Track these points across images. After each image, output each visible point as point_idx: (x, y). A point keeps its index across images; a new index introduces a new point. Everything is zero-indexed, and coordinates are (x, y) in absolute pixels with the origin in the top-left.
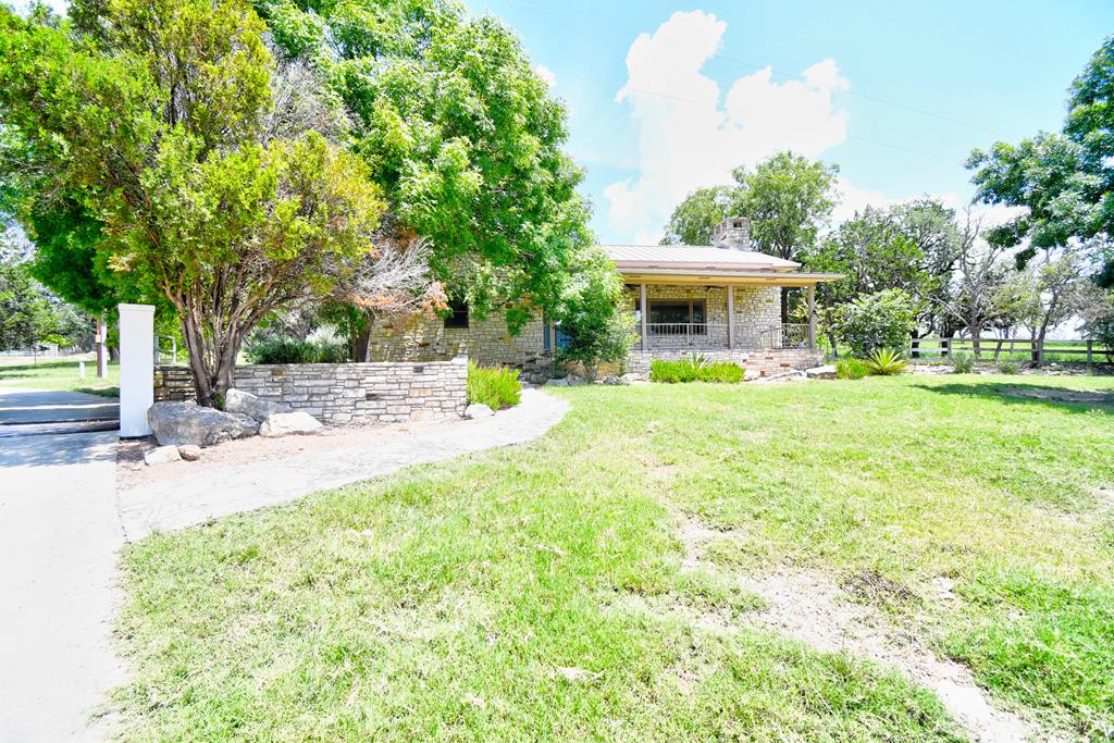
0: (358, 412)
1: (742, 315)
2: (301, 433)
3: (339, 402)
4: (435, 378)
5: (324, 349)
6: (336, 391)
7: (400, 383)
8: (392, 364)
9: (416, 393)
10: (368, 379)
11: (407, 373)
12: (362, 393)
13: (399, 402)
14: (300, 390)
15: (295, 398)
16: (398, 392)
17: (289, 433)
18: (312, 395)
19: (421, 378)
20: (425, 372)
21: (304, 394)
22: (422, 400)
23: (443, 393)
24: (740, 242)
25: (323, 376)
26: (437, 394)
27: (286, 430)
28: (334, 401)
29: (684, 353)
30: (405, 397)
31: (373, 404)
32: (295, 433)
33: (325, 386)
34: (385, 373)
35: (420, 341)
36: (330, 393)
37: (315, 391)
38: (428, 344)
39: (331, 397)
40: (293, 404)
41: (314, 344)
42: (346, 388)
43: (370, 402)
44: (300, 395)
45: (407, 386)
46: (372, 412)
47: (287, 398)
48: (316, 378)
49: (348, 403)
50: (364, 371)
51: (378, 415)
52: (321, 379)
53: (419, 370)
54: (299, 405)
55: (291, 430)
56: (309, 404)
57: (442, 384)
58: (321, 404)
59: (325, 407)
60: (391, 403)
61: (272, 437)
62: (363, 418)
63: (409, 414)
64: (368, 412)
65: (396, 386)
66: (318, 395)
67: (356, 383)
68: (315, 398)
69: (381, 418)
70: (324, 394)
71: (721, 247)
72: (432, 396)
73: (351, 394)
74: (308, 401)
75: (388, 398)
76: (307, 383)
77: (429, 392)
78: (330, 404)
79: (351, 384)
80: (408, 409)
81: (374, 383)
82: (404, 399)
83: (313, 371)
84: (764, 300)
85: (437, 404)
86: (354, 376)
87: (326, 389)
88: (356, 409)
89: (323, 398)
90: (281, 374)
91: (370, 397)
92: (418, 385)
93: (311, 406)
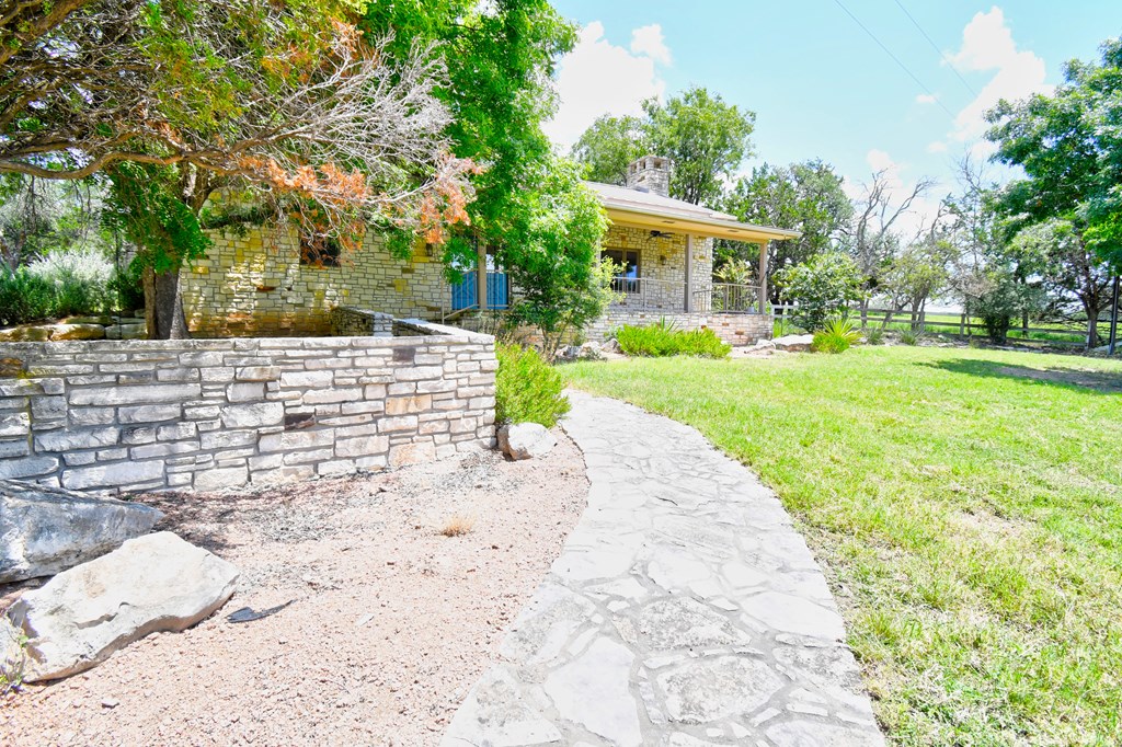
0: (266, 462)
1: (677, 272)
2: (169, 625)
3: (210, 442)
4: (437, 371)
5: (66, 287)
6: (202, 412)
7: (364, 386)
8: (346, 340)
9: (399, 406)
10: (290, 379)
11: (380, 362)
12: (273, 414)
13: (363, 430)
14: (92, 417)
15: (76, 440)
16: (362, 407)
17: (121, 642)
18: (130, 428)
19: (409, 373)
20: (418, 359)
21: (102, 427)
22: (412, 422)
23: (454, 403)
24: (659, 186)
25: (163, 375)
26: (442, 405)
27: (106, 634)
28: (198, 438)
29: (642, 316)
30: (376, 416)
31: (303, 438)
32: (141, 633)
33: (169, 402)
34: (328, 362)
35: (259, 283)
36: (183, 418)
37: (140, 415)
38: (272, 289)
39: (189, 429)
40: (70, 457)
41: (45, 278)
42: (228, 403)
43: (295, 435)
44: (93, 429)
45: (380, 392)
46: (301, 456)
47: (47, 442)
48: (141, 379)
49: (238, 441)
50: (276, 361)
51: (316, 464)
52: (157, 381)
53: (405, 355)
54: (91, 457)
55: (125, 627)
56: (124, 453)
57: (453, 384)
58: (161, 449)
59: (173, 455)
60: (345, 432)
61: (49, 682)
62: (279, 474)
63: (387, 454)
64: (290, 458)
65: (357, 393)
66: (147, 426)
67: (258, 391)
68: (139, 437)
69: (323, 468)
70: (165, 424)
71: (638, 189)
72: (432, 410)
73: (243, 417)
74: (119, 444)
75: (338, 421)
76: (112, 396)
77: (426, 403)
78: (185, 447)
79: (245, 392)
80: (382, 443)
81: (305, 389)
82: (375, 421)
83: (130, 361)
84: (697, 255)
85: (442, 427)
86: (252, 373)
87: (174, 410)
88: (260, 454)
89: (164, 433)
90: (24, 372)
91: (292, 422)
92: (404, 389)
93: (129, 458)
